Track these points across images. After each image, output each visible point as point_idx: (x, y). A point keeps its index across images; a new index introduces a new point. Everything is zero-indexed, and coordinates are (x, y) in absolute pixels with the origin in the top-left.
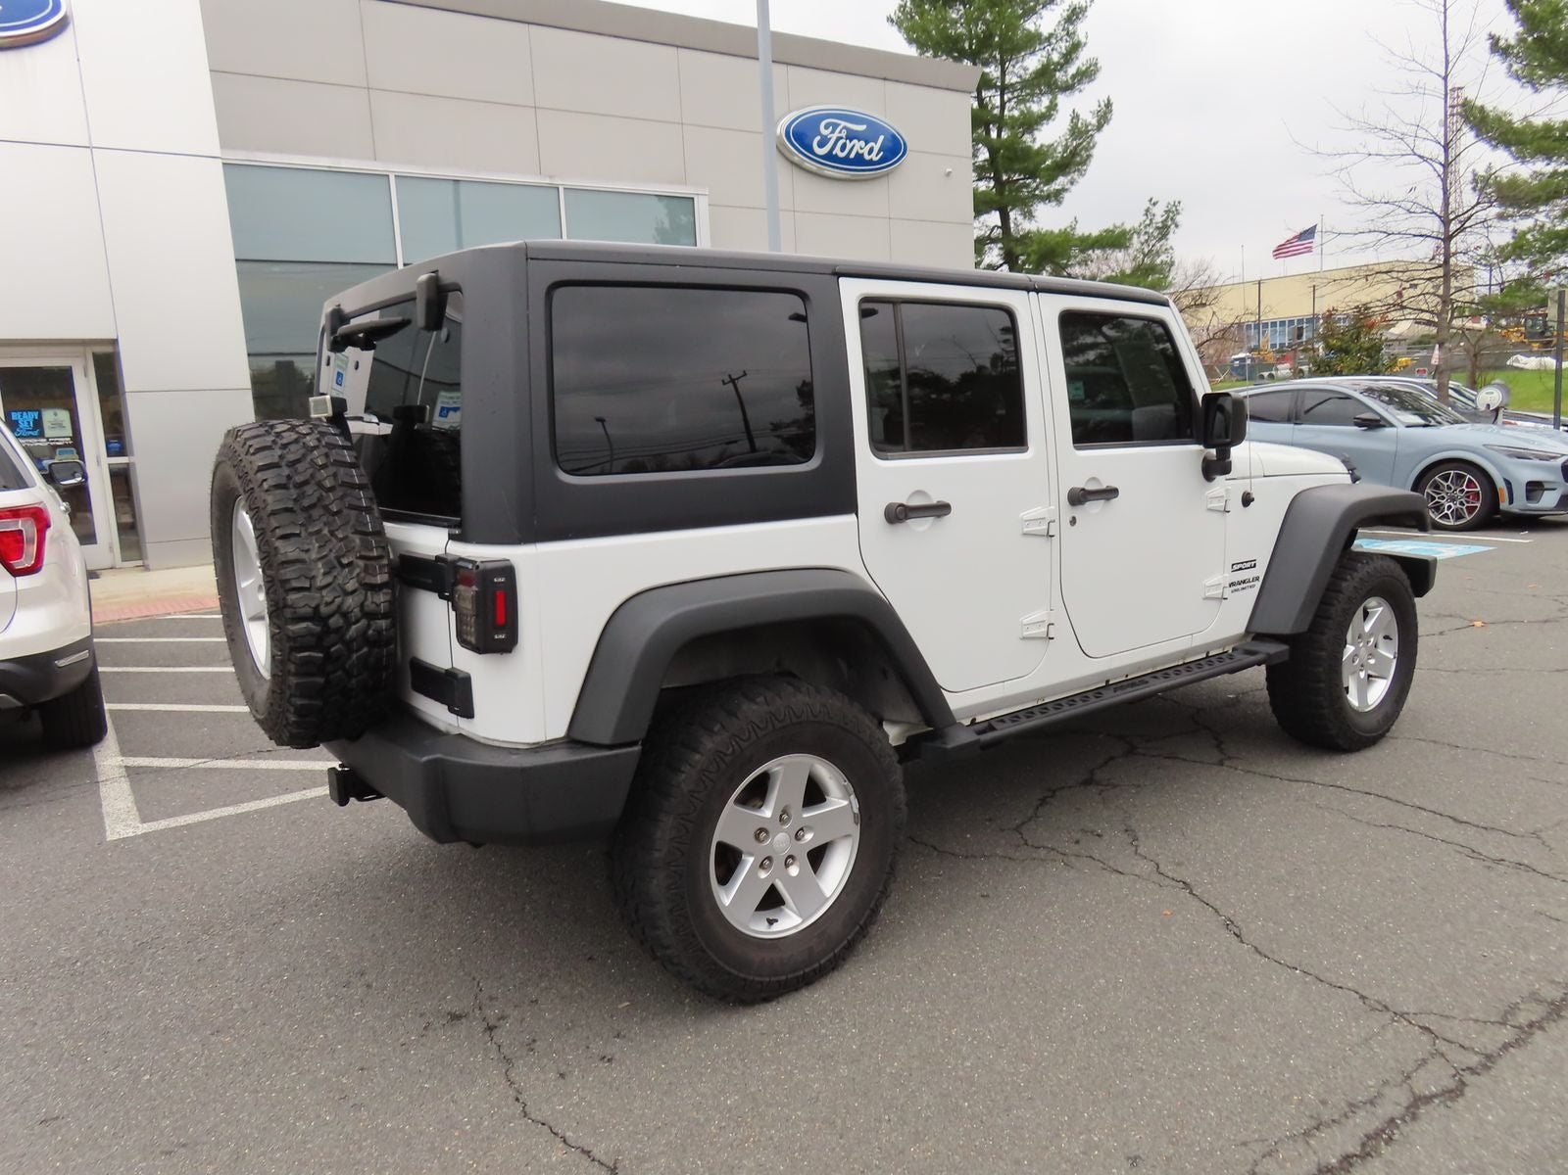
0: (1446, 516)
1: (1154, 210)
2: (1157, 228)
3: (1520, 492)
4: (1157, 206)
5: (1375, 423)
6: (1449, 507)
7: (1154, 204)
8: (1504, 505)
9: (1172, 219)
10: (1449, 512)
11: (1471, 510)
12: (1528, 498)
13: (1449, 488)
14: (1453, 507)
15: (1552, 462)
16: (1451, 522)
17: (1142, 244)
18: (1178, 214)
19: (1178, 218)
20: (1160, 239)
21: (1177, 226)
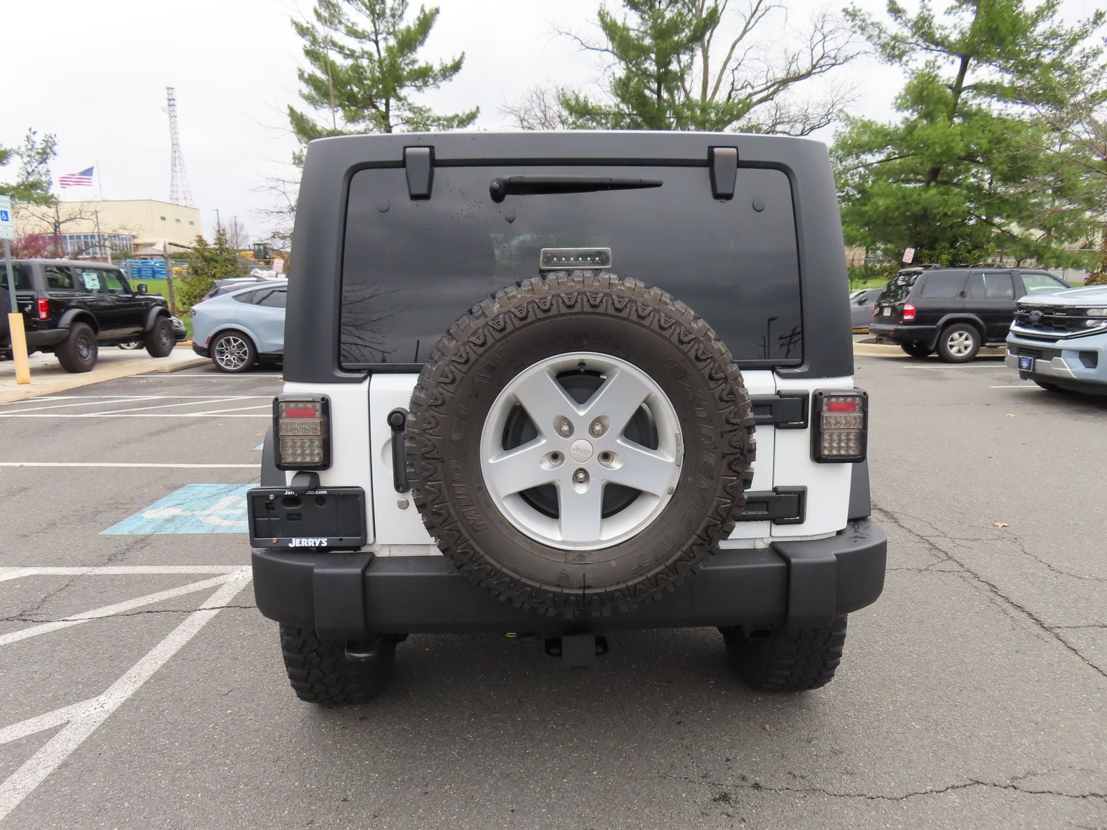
1: (34, 138)
2: (38, 153)
4: (37, 134)
7: (34, 133)
9: (50, 148)
17: (26, 164)
18: (55, 144)
19: (55, 148)
20: (41, 163)
21: (55, 154)
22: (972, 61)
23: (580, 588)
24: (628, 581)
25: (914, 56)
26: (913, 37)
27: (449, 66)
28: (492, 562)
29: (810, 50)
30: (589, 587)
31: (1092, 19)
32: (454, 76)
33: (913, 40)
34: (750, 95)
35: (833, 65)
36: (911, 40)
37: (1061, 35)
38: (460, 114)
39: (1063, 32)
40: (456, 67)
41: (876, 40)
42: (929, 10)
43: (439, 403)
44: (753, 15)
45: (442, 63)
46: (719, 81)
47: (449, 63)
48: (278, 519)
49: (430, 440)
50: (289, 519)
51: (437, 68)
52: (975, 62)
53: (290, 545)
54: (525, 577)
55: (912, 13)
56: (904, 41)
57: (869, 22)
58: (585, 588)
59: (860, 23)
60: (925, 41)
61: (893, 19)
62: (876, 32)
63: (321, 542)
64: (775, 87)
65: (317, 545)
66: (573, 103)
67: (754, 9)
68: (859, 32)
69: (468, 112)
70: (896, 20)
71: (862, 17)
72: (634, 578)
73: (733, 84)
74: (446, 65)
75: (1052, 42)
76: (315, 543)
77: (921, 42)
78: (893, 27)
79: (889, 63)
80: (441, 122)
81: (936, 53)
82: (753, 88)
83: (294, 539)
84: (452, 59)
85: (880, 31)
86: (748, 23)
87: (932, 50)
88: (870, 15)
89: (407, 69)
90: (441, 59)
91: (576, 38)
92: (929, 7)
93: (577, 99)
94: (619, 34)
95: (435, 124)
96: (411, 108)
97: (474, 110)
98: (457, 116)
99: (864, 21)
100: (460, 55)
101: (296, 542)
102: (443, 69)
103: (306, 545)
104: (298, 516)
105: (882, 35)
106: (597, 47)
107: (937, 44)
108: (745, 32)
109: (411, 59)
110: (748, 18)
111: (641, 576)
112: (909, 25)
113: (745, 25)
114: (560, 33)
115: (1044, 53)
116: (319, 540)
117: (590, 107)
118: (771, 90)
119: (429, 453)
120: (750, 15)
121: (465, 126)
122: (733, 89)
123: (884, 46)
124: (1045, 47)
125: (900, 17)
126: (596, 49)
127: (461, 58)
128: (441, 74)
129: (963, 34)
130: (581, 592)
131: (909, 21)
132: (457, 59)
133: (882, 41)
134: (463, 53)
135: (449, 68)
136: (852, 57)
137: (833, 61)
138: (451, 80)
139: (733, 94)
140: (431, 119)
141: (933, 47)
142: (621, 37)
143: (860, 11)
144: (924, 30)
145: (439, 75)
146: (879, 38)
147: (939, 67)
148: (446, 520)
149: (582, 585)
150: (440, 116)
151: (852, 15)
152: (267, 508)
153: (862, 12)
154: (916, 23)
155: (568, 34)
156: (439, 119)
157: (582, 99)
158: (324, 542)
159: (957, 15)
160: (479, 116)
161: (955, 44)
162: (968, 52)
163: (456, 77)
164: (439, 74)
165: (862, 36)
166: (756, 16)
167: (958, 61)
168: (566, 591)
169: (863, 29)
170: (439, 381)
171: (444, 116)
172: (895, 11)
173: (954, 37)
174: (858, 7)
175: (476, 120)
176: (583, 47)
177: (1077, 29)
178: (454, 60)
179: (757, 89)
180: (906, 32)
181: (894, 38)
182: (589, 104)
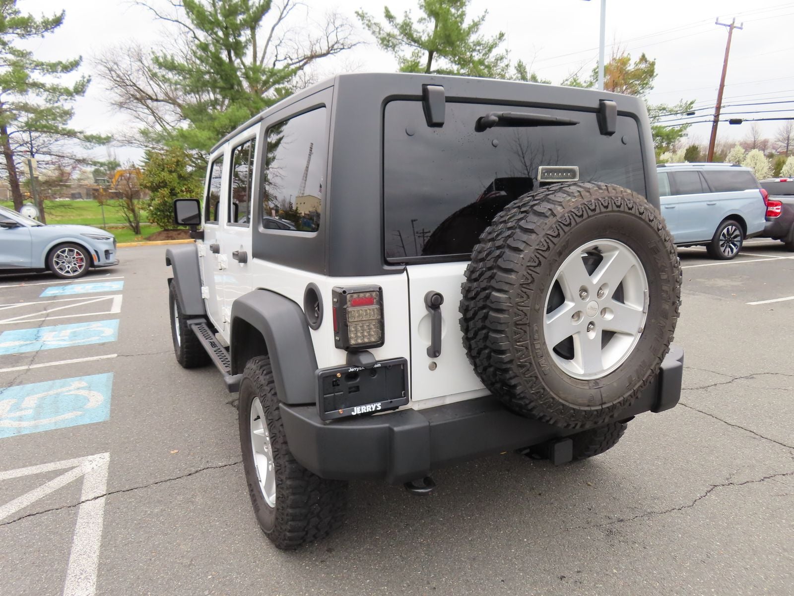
0: (68, 272)
3: (102, 255)
5: (14, 225)
6: (69, 267)
8: (96, 263)
10: (69, 269)
11: (80, 267)
12: (107, 258)
13: (66, 257)
14: (71, 267)
15: (108, 241)
16: (72, 274)
22: (435, 54)
23: (600, 405)
24: (624, 394)
25: (402, 48)
26: (400, 35)
27: (50, 19)
28: (554, 396)
29: (326, 37)
30: (605, 403)
31: (498, 37)
32: (55, 29)
33: (400, 37)
34: (289, 65)
35: (341, 49)
36: (399, 37)
37: (482, 44)
38: (64, 62)
39: (484, 42)
40: (58, 22)
41: (378, 34)
42: (410, 19)
43: (529, 281)
44: (285, 8)
45: (44, 17)
46: (265, 53)
47: (51, 18)
48: (342, 393)
49: (522, 311)
50: (350, 392)
51: (38, 19)
52: (437, 55)
53: (353, 414)
54: (571, 403)
55: (400, 20)
56: (394, 37)
57: (373, 22)
58: (602, 404)
59: (367, 22)
60: (408, 39)
61: (388, 22)
62: (377, 30)
63: (376, 407)
64: (305, 61)
65: (373, 410)
66: (161, 60)
67: (286, 3)
68: (367, 28)
69: (71, 59)
70: (390, 23)
71: (368, 18)
72: (627, 392)
73: (276, 56)
74: (48, 19)
75: (478, 48)
76: (372, 408)
77: (405, 39)
78: (388, 27)
79: (386, 50)
80: (44, 67)
81: (415, 48)
82: (291, 60)
83: (355, 408)
84: (53, 14)
85: (380, 29)
86: (282, 14)
87: (411, 45)
88: (373, 17)
89: (8, 19)
90: (43, 13)
91: (151, 8)
92: (410, 17)
93: (165, 57)
94: (196, 9)
95: (38, 68)
96: (13, 52)
97: (77, 58)
98: (60, 63)
99: (369, 21)
100: (61, 12)
101: (357, 410)
102: (44, 22)
103: (365, 411)
104: (357, 388)
105: (381, 32)
106: (169, 17)
107: (415, 41)
108: (280, 19)
109: (14, 10)
110: (282, 10)
111: (630, 390)
112: (398, 27)
113: (280, 14)
114: (138, 3)
115: (474, 54)
116: (375, 405)
117: (177, 64)
118: (301, 63)
119: (521, 320)
120: (283, 7)
121: (69, 72)
122: (276, 60)
123: (383, 40)
124: (474, 50)
125: (393, 21)
126: (168, 19)
127: (62, 14)
128: (44, 26)
129: (429, 37)
130: (600, 408)
131: (398, 24)
132: (58, 14)
133: (381, 36)
134: (64, 11)
135: (51, 22)
136: (354, 45)
137: (342, 47)
138: (53, 32)
139: (277, 63)
140: (35, 63)
141: (413, 43)
142: (198, 11)
143: (366, 14)
144: (406, 30)
145: (42, 27)
146: (380, 33)
147: (420, 57)
148: (528, 370)
149: (601, 403)
150: (43, 62)
151: (362, 16)
152: (334, 386)
153: (368, 15)
154: (402, 26)
155: (144, 4)
156: (42, 64)
157: (169, 58)
158: (379, 406)
159: (425, 24)
160: (82, 63)
161: (425, 42)
162: (433, 49)
163: (57, 30)
164: (41, 25)
165: (368, 31)
166: (288, 8)
167: (427, 53)
168: (593, 408)
169: (369, 26)
170: (528, 265)
171: (47, 61)
172: (389, 17)
173: (424, 38)
174: (364, 12)
175: (79, 67)
176: (157, 17)
177: (491, 42)
178: (55, 16)
179: (293, 61)
180: (396, 32)
181: (389, 35)
182: (175, 62)
